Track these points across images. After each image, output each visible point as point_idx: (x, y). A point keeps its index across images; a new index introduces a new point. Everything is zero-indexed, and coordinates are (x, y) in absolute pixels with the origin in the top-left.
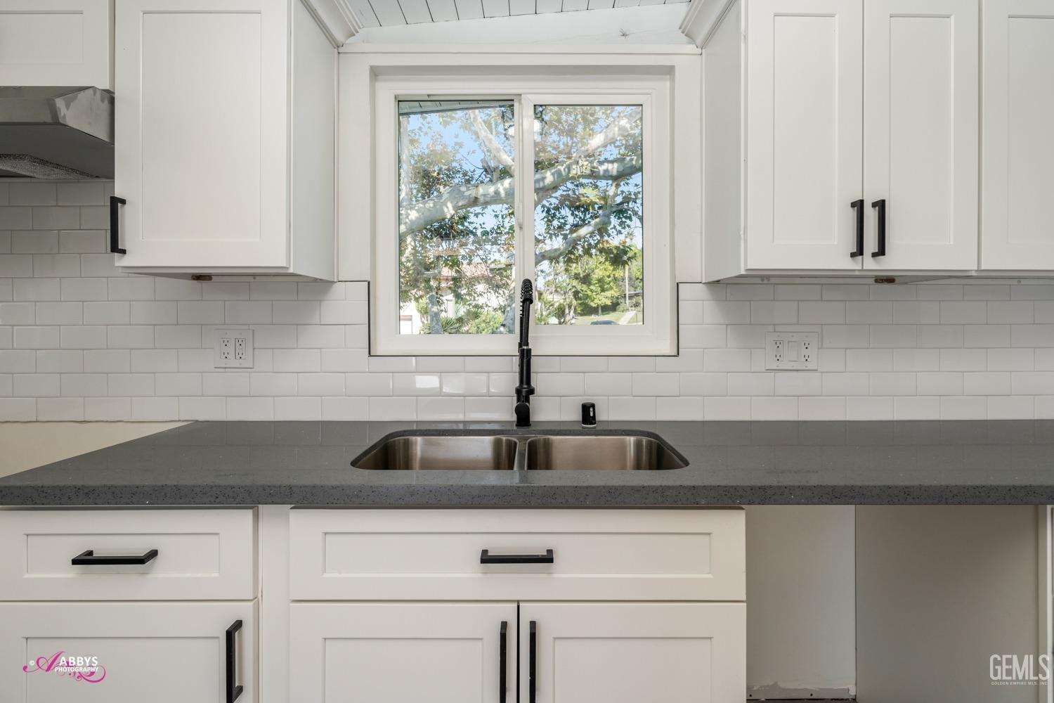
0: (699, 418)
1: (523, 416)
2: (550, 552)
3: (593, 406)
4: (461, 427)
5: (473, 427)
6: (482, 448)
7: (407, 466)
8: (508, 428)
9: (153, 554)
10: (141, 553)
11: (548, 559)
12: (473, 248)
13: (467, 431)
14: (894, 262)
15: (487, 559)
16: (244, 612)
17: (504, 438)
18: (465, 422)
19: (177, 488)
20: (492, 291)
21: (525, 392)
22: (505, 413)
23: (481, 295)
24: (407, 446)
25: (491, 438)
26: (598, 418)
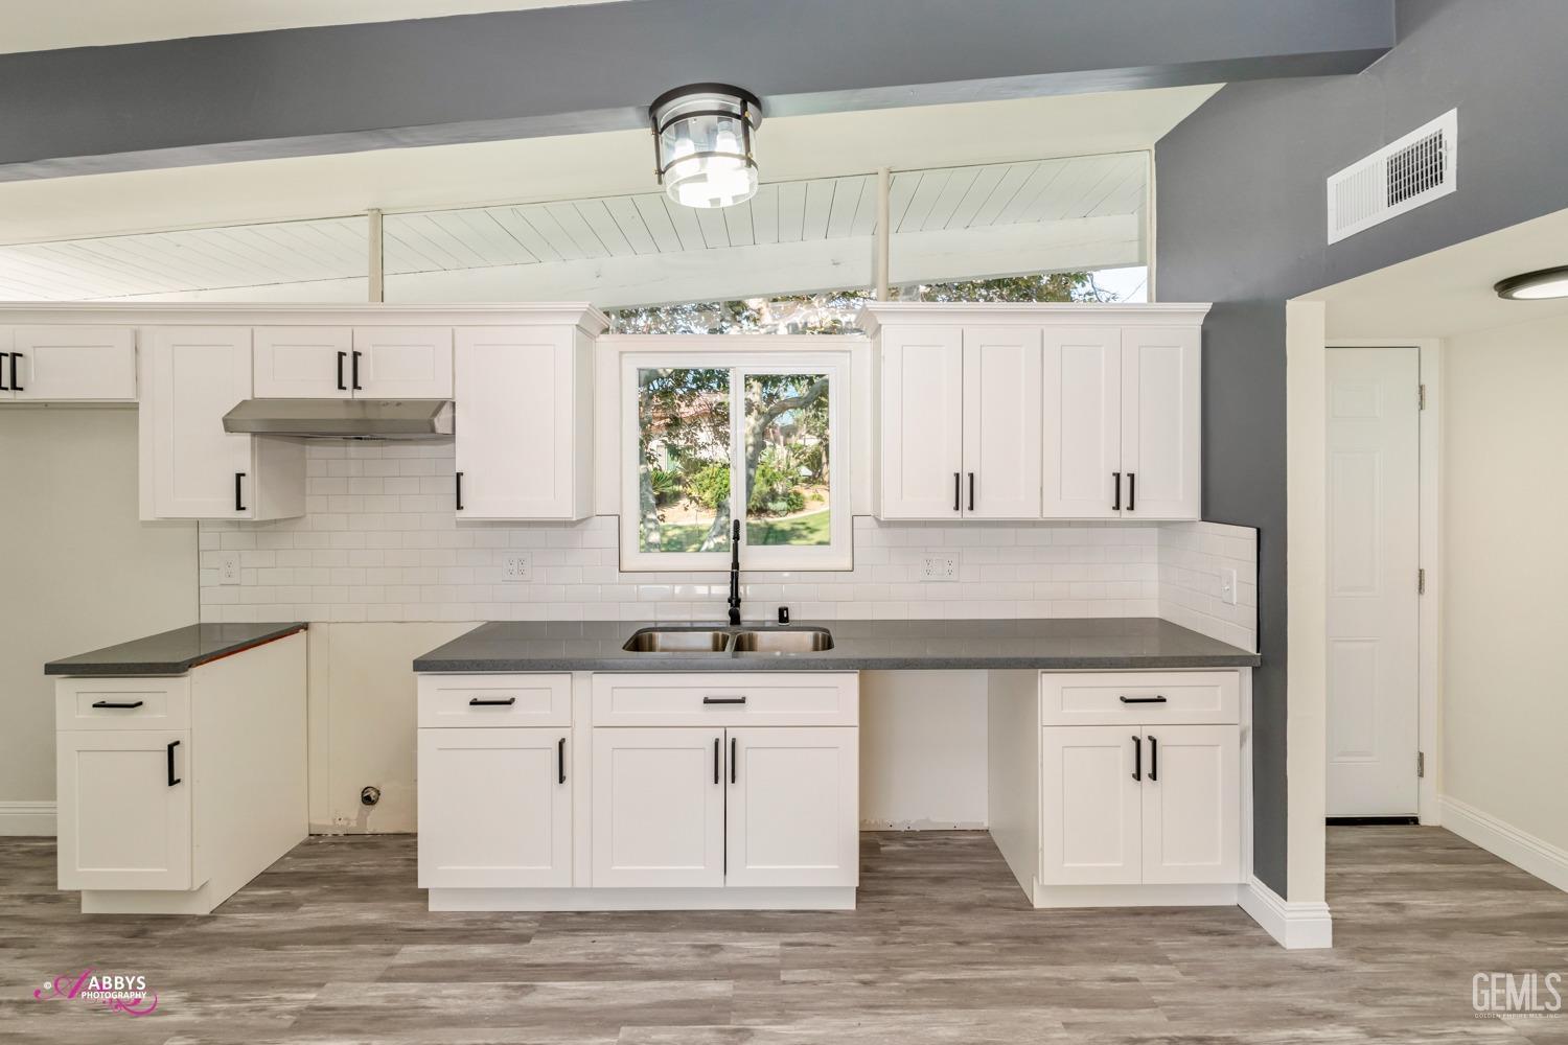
0: (869, 617)
1: (735, 618)
2: (744, 698)
3: (787, 609)
4: (688, 625)
5: (696, 625)
6: (705, 640)
7: (651, 649)
8: (724, 625)
9: (513, 700)
10: (508, 699)
11: (742, 701)
12: (694, 386)
13: (693, 628)
14: (983, 512)
15: (707, 701)
16: (565, 733)
17: (720, 633)
18: (691, 622)
19: (529, 661)
20: (719, 442)
21: (735, 600)
22: (722, 615)
23: (704, 447)
24: (651, 638)
25: (711, 633)
26: (790, 618)
